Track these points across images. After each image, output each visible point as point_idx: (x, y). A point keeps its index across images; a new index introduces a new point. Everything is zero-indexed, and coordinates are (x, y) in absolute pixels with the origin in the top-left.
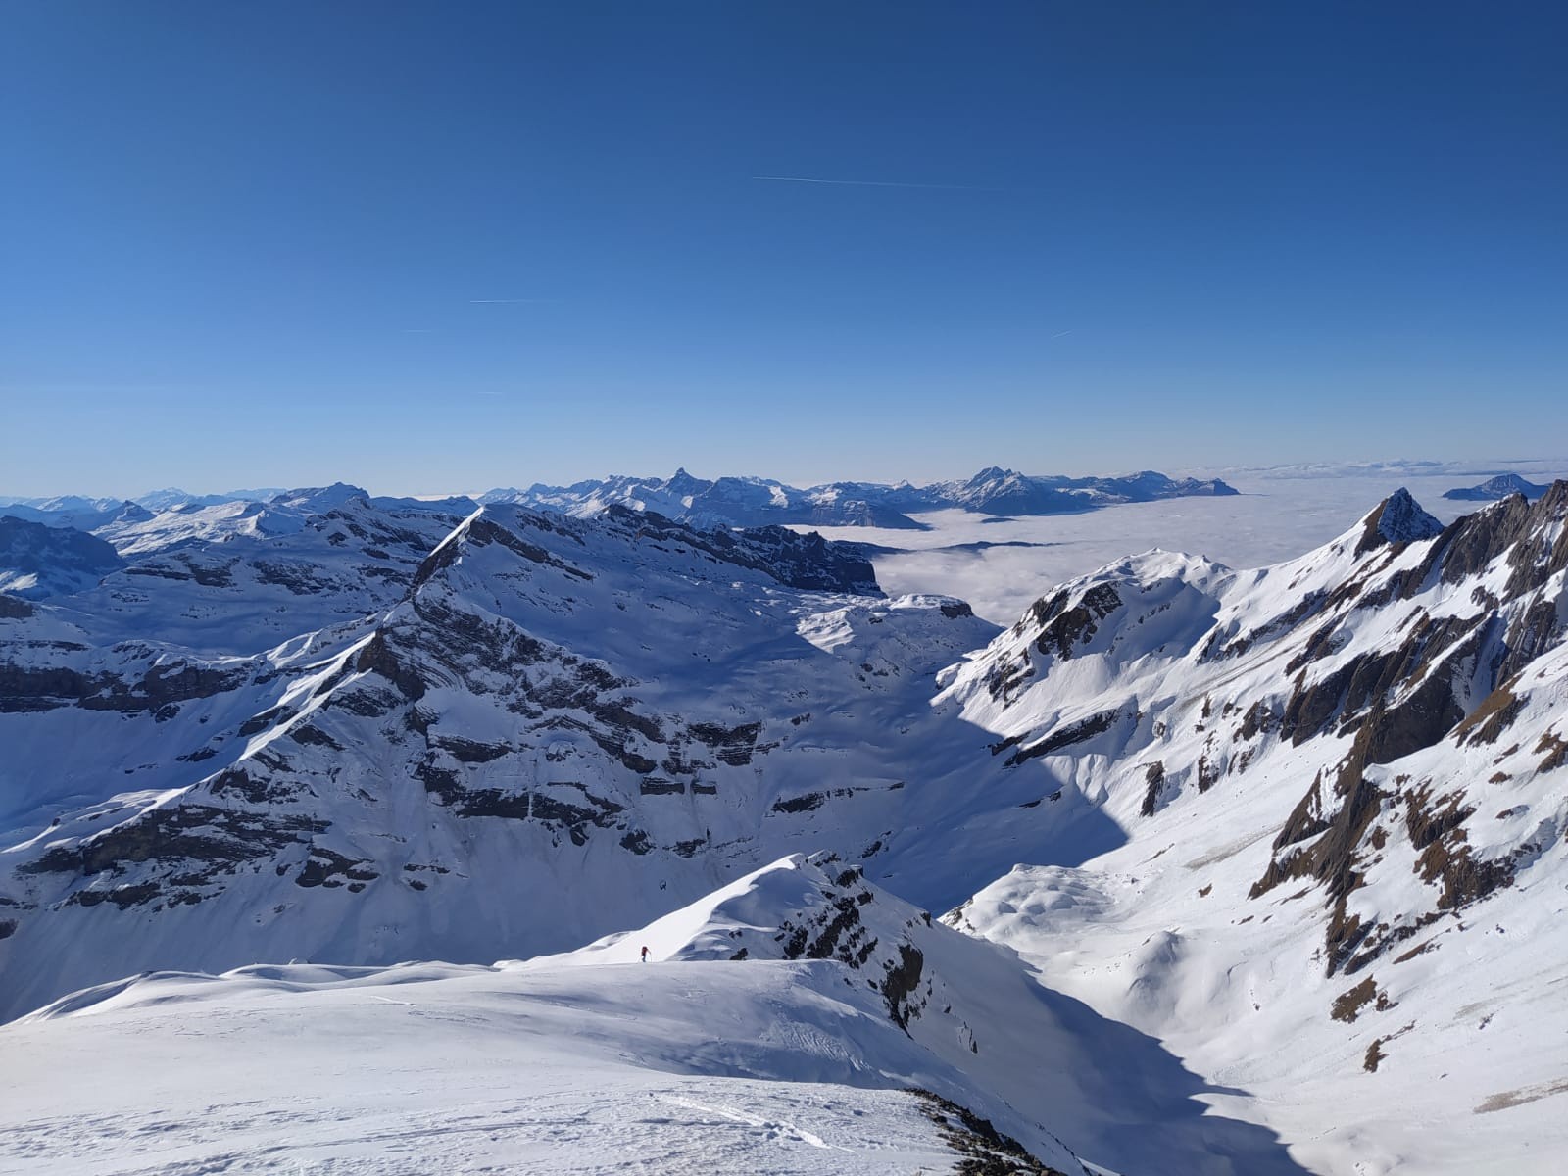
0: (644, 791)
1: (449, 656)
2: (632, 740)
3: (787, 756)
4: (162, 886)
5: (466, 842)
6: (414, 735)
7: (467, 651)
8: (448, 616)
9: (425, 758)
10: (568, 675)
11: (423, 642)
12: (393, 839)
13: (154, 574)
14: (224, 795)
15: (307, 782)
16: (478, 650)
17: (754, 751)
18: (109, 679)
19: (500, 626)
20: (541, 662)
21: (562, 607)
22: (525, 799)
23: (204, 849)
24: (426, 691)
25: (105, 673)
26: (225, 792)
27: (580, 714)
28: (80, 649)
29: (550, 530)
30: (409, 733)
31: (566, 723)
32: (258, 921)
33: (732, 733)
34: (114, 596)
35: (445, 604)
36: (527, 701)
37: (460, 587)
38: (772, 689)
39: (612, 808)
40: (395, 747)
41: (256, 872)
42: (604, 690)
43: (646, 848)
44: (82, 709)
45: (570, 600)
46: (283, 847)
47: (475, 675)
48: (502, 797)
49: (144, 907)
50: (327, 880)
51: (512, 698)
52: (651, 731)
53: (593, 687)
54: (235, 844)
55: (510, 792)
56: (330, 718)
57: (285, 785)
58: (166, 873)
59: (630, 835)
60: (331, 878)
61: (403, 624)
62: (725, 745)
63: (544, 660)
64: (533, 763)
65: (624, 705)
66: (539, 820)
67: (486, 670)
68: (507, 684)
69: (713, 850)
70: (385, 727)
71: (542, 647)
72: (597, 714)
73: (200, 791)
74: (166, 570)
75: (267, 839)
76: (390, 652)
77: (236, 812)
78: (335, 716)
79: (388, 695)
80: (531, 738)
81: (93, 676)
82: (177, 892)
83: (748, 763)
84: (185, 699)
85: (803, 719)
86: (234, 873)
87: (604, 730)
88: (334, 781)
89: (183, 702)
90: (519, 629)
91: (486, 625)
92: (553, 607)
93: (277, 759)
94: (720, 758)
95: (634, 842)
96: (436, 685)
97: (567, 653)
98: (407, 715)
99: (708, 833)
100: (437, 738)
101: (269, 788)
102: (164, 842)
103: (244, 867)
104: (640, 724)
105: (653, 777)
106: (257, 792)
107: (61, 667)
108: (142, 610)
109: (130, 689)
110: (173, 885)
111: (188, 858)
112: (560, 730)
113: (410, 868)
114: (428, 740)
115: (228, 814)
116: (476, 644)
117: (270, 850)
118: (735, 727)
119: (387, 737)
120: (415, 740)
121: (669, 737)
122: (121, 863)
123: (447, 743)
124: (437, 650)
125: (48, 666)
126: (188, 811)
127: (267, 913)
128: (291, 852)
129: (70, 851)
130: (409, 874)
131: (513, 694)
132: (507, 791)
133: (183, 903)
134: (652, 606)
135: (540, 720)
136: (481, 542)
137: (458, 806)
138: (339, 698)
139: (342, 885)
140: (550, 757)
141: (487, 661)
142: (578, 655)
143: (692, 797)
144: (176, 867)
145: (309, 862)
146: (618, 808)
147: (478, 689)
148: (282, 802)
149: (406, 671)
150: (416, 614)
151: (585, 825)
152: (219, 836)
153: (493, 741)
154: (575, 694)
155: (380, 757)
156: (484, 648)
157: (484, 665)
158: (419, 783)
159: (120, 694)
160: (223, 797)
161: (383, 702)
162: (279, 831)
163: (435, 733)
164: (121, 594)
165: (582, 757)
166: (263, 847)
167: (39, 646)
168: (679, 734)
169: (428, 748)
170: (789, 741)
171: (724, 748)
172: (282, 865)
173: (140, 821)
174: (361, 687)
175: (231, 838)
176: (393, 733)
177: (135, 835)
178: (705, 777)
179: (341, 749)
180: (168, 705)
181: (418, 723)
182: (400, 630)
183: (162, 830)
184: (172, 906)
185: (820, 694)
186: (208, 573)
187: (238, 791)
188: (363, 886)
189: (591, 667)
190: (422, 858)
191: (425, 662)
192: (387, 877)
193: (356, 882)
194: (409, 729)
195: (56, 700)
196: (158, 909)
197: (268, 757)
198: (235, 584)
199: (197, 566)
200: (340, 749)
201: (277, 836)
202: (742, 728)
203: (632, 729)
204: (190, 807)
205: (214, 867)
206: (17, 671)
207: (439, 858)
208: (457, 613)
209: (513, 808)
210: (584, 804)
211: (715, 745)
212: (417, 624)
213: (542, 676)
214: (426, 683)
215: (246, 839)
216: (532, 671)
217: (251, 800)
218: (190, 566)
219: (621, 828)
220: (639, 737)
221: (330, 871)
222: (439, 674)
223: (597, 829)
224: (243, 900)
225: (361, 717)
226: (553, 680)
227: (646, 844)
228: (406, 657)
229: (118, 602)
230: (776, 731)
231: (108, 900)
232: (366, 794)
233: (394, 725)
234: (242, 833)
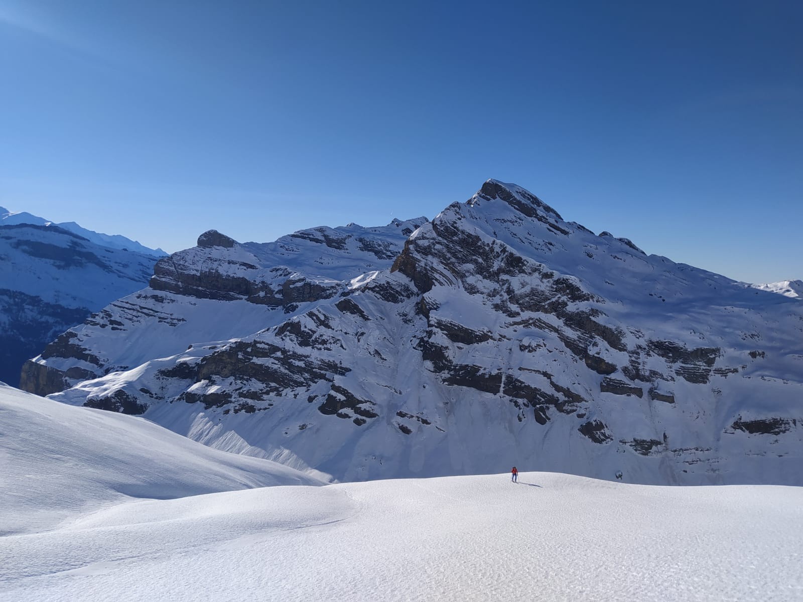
0: (604, 389)
1: (453, 264)
2: (595, 344)
3: (746, 382)
4: (233, 397)
5: (447, 403)
6: (420, 318)
7: (467, 262)
8: (455, 234)
9: (425, 334)
10: (545, 286)
11: (436, 252)
12: (393, 391)
13: (305, 238)
14: (284, 338)
15: (340, 338)
16: (476, 262)
17: (712, 373)
18: (265, 286)
19: (495, 246)
20: (522, 275)
21: (544, 248)
22: (498, 377)
23: (264, 374)
24: (433, 286)
25: (263, 282)
26: (285, 336)
27: (551, 319)
28: (254, 268)
29: (540, 206)
30: (418, 317)
31: (539, 324)
32: (286, 433)
33: (692, 353)
34: (281, 247)
35: (455, 225)
36: (509, 303)
37: (468, 216)
38: (725, 327)
39: (574, 398)
40: (407, 325)
41: (295, 398)
42: (574, 301)
43: (602, 437)
44: (249, 302)
45: (551, 244)
46: (316, 383)
47: (471, 280)
48: (480, 373)
49: (219, 409)
50: (340, 412)
51: (497, 300)
52: (614, 340)
53: (564, 298)
54: (285, 374)
55: (487, 370)
56: (364, 298)
57: (324, 337)
58: (238, 387)
59: (589, 424)
60: (344, 411)
61: (424, 238)
62: (682, 363)
63: (526, 274)
64: (509, 351)
65: (590, 315)
66: (508, 398)
67: (479, 277)
68: (495, 290)
69: (671, 454)
70: (401, 311)
71: (525, 263)
72: (566, 320)
73: (269, 333)
74: (311, 236)
75: (306, 374)
76: (413, 257)
77: (289, 351)
78: (369, 297)
79: (407, 289)
80: (509, 332)
81: (257, 283)
82: (241, 403)
83: (705, 383)
84: (302, 301)
85: (759, 355)
86: (281, 395)
87: (571, 334)
88: (359, 341)
89: (301, 303)
90: (509, 248)
91: (483, 243)
92: (537, 246)
93: (322, 318)
94: (678, 373)
95: (592, 430)
96: (441, 284)
97: (545, 269)
98: (417, 304)
99: (665, 437)
100: (436, 321)
101: (313, 338)
102: (240, 365)
103: (288, 392)
104: (604, 332)
105: (613, 378)
106: (305, 339)
107: (241, 277)
108: (295, 256)
109: (274, 293)
110: (240, 397)
111: (253, 380)
112: (533, 328)
113: (401, 415)
114: (429, 321)
115: (284, 352)
116: (474, 257)
117: (307, 383)
118: (695, 348)
119: (402, 318)
120: (420, 323)
121: (631, 347)
122: (214, 377)
123: (443, 325)
124: (445, 258)
125: (235, 275)
126: (258, 345)
127: (294, 428)
128: (320, 388)
129: (191, 366)
130: (399, 419)
131: (498, 296)
132: (485, 369)
133: (244, 411)
134: (615, 257)
135: (518, 319)
136: (489, 197)
137: (446, 374)
138: (373, 286)
139: (350, 417)
140: (523, 348)
141: (482, 271)
142: (554, 271)
143: (649, 402)
144: (245, 385)
145: (329, 395)
146: (577, 398)
147: (472, 290)
148: (320, 349)
149: (419, 272)
150: (434, 232)
151: (548, 408)
152: (275, 367)
153: (478, 329)
154: (548, 302)
155: (395, 331)
156: (480, 260)
157: (478, 273)
158: (419, 353)
159: (269, 295)
160: (283, 340)
161: (403, 293)
162: (314, 370)
163: (434, 316)
164: (285, 246)
165: (550, 352)
166: (302, 380)
167: (233, 264)
168: (639, 347)
169: (428, 327)
170: (748, 369)
171: (683, 365)
172: (312, 395)
173: (228, 348)
174: (389, 280)
175: (283, 370)
176: (406, 315)
177: (224, 358)
178: (664, 387)
179: (369, 319)
180: (292, 304)
181: (423, 310)
182: (420, 242)
183: (240, 356)
184: (236, 411)
185: (772, 339)
186: (333, 241)
187: (293, 336)
188: (364, 421)
189: (565, 281)
190: (411, 408)
191: (435, 265)
192: (383, 418)
193: (360, 417)
194: (417, 314)
195: (237, 296)
196: (227, 412)
197: (316, 316)
198: (347, 249)
199: (328, 236)
200: (367, 319)
201: (314, 374)
202: (702, 350)
203: (596, 336)
204: (260, 343)
205: (268, 389)
206: (218, 276)
207: (425, 412)
208: (463, 232)
209: (488, 384)
210: (549, 390)
211: (674, 362)
212: (433, 239)
213: (523, 285)
214: (434, 281)
215: (292, 372)
216: (515, 282)
217: (301, 344)
218: (324, 236)
219: (580, 416)
220: (603, 344)
221: (343, 405)
222: (444, 276)
223: (558, 413)
224: (281, 416)
225: (386, 302)
226: (532, 288)
227: (604, 434)
228: (422, 261)
229: (283, 250)
230: (732, 359)
231: (201, 401)
232: (379, 354)
233: (407, 310)
234: (291, 367)
